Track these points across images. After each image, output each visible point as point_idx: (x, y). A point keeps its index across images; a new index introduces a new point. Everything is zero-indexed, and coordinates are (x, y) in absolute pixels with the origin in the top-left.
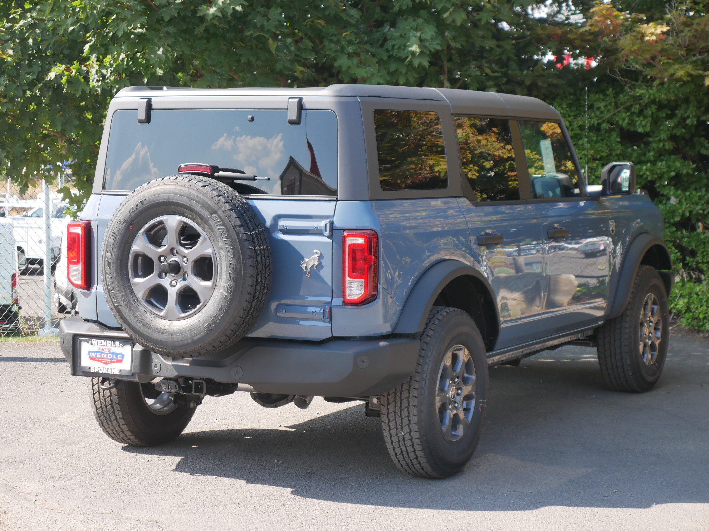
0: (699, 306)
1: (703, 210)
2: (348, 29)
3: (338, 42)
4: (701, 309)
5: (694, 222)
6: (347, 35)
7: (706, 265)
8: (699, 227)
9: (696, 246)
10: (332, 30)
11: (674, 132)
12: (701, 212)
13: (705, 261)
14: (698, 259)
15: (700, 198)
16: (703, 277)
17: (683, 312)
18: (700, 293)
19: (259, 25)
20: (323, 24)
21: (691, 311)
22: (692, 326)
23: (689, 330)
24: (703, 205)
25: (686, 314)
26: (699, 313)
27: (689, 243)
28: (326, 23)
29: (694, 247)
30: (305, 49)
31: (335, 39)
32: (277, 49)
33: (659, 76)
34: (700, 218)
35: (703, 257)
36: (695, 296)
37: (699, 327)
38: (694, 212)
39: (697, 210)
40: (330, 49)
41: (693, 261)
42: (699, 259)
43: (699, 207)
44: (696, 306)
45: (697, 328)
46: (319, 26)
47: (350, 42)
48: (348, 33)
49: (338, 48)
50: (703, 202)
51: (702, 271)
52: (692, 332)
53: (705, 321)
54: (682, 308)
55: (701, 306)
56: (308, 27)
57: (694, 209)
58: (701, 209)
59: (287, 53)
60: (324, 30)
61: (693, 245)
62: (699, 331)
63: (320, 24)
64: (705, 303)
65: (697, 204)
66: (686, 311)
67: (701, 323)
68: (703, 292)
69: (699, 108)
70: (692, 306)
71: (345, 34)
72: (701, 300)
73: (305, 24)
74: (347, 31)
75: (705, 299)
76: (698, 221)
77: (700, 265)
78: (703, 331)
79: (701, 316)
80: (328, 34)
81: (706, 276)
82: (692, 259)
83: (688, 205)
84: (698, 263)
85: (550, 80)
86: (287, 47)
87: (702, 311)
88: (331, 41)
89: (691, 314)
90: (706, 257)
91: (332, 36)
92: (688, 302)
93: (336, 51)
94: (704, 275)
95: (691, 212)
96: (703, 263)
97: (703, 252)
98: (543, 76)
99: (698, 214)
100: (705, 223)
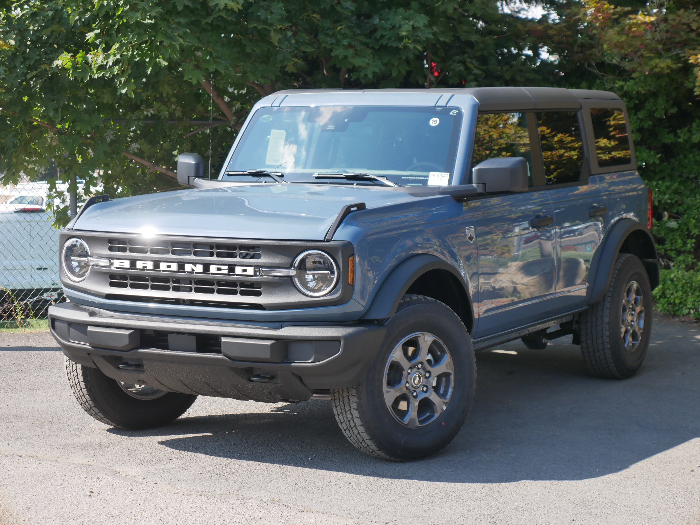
0: (675, 291)
1: (671, 200)
2: (342, 23)
3: (334, 36)
4: (676, 295)
5: (660, 211)
6: (341, 29)
7: (674, 252)
8: (665, 216)
9: (665, 234)
10: (327, 24)
11: (642, 124)
12: (669, 201)
13: (673, 248)
14: (666, 246)
15: (668, 188)
16: (671, 264)
17: (658, 297)
18: (675, 279)
19: (262, 18)
20: (319, 19)
21: (665, 297)
22: (668, 311)
23: (665, 314)
24: (670, 195)
25: (661, 299)
26: (675, 298)
27: (658, 231)
28: (321, 17)
29: (663, 235)
30: (302, 42)
31: (330, 33)
32: (280, 41)
33: (639, 69)
34: (667, 207)
35: (672, 244)
36: (669, 282)
37: (675, 311)
38: (663, 202)
39: (665, 200)
40: (326, 42)
41: (661, 249)
42: (668, 246)
43: (667, 196)
44: (671, 292)
45: (672, 313)
46: (316, 20)
47: (345, 36)
48: (343, 27)
49: (334, 41)
50: (670, 191)
51: (670, 259)
52: (667, 316)
53: (681, 306)
54: (656, 293)
55: (677, 292)
56: (305, 21)
57: (662, 199)
58: (669, 199)
59: (289, 46)
60: (320, 24)
61: (662, 234)
62: (674, 315)
63: (316, 18)
64: (681, 289)
65: (665, 194)
66: (660, 297)
67: (677, 308)
68: (678, 278)
69: (667, 101)
70: (668, 292)
71: (340, 28)
72: (676, 286)
73: (301, 18)
74: (341, 25)
75: (680, 285)
76: (665, 209)
77: (668, 252)
78: (678, 316)
79: (677, 301)
80: (324, 28)
81: (674, 263)
82: (660, 247)
83: (657, 195)
84: (666, 250)
85: (528, 75)
86: (288, 40)
87: (678, 296)
88: (327, 35)
89: (666, 300)
90: (674, 245)
91: (327, 30)
92: (663, 288)
93: (332, 44)
94: (673, 261)
95: (659, 201)
96: (671, 250)
97: (671, 240)
98: (521, 71)
99: (666, 203)
100: (671, 212)
